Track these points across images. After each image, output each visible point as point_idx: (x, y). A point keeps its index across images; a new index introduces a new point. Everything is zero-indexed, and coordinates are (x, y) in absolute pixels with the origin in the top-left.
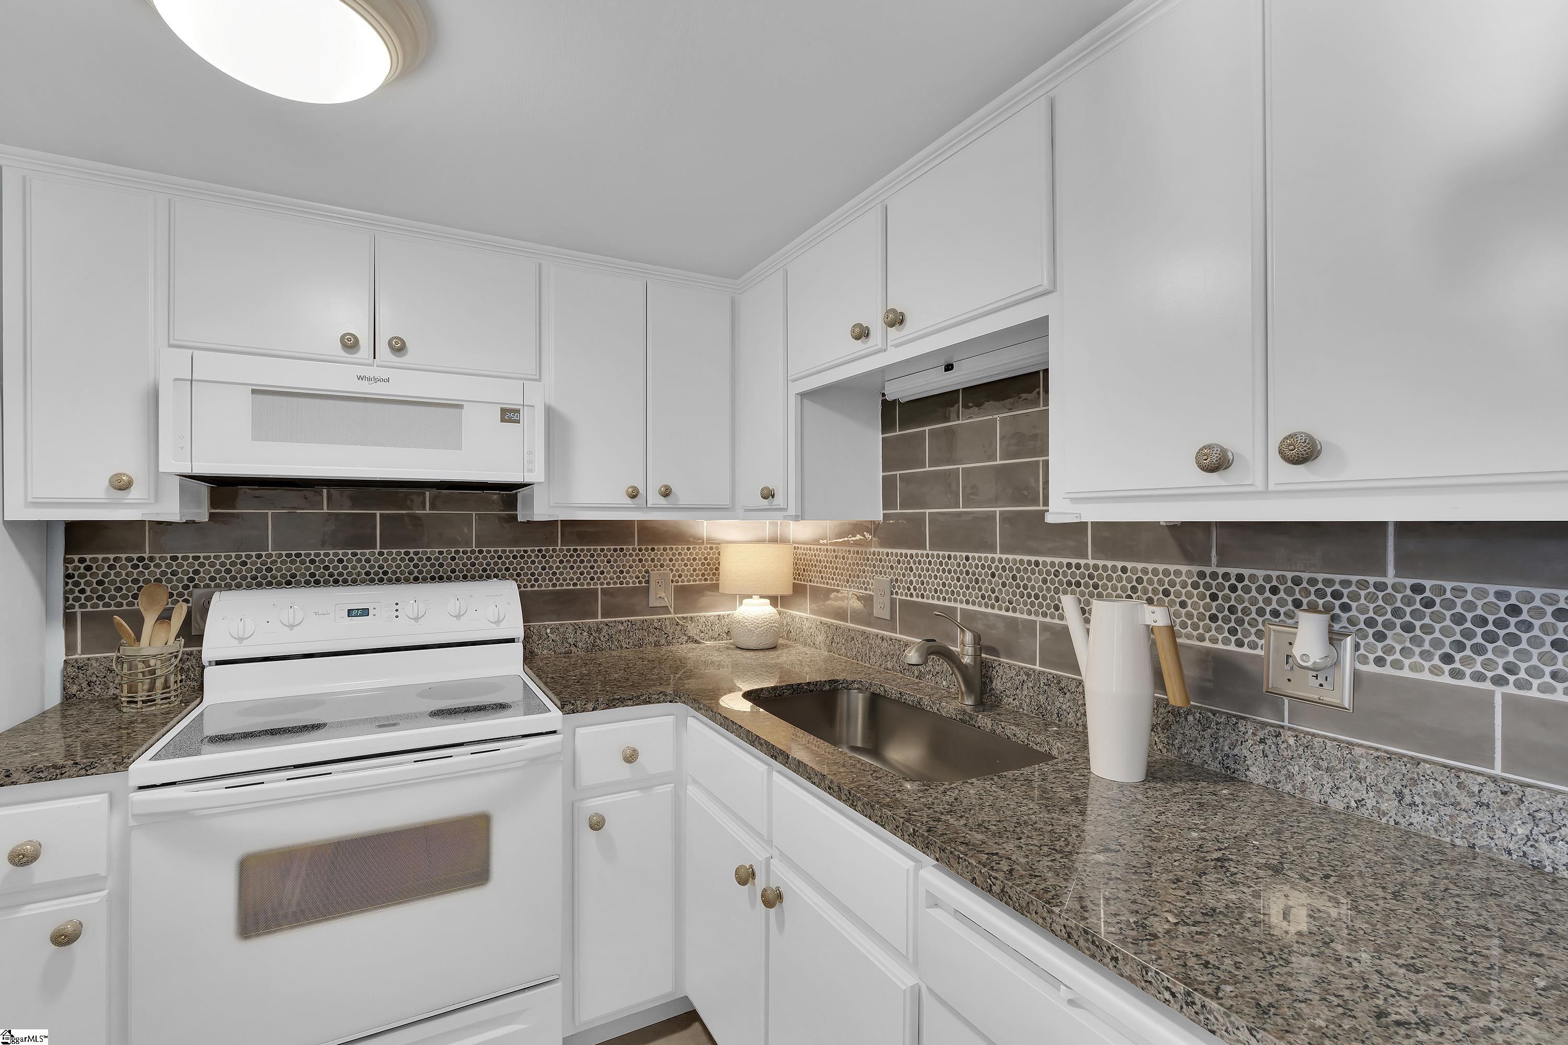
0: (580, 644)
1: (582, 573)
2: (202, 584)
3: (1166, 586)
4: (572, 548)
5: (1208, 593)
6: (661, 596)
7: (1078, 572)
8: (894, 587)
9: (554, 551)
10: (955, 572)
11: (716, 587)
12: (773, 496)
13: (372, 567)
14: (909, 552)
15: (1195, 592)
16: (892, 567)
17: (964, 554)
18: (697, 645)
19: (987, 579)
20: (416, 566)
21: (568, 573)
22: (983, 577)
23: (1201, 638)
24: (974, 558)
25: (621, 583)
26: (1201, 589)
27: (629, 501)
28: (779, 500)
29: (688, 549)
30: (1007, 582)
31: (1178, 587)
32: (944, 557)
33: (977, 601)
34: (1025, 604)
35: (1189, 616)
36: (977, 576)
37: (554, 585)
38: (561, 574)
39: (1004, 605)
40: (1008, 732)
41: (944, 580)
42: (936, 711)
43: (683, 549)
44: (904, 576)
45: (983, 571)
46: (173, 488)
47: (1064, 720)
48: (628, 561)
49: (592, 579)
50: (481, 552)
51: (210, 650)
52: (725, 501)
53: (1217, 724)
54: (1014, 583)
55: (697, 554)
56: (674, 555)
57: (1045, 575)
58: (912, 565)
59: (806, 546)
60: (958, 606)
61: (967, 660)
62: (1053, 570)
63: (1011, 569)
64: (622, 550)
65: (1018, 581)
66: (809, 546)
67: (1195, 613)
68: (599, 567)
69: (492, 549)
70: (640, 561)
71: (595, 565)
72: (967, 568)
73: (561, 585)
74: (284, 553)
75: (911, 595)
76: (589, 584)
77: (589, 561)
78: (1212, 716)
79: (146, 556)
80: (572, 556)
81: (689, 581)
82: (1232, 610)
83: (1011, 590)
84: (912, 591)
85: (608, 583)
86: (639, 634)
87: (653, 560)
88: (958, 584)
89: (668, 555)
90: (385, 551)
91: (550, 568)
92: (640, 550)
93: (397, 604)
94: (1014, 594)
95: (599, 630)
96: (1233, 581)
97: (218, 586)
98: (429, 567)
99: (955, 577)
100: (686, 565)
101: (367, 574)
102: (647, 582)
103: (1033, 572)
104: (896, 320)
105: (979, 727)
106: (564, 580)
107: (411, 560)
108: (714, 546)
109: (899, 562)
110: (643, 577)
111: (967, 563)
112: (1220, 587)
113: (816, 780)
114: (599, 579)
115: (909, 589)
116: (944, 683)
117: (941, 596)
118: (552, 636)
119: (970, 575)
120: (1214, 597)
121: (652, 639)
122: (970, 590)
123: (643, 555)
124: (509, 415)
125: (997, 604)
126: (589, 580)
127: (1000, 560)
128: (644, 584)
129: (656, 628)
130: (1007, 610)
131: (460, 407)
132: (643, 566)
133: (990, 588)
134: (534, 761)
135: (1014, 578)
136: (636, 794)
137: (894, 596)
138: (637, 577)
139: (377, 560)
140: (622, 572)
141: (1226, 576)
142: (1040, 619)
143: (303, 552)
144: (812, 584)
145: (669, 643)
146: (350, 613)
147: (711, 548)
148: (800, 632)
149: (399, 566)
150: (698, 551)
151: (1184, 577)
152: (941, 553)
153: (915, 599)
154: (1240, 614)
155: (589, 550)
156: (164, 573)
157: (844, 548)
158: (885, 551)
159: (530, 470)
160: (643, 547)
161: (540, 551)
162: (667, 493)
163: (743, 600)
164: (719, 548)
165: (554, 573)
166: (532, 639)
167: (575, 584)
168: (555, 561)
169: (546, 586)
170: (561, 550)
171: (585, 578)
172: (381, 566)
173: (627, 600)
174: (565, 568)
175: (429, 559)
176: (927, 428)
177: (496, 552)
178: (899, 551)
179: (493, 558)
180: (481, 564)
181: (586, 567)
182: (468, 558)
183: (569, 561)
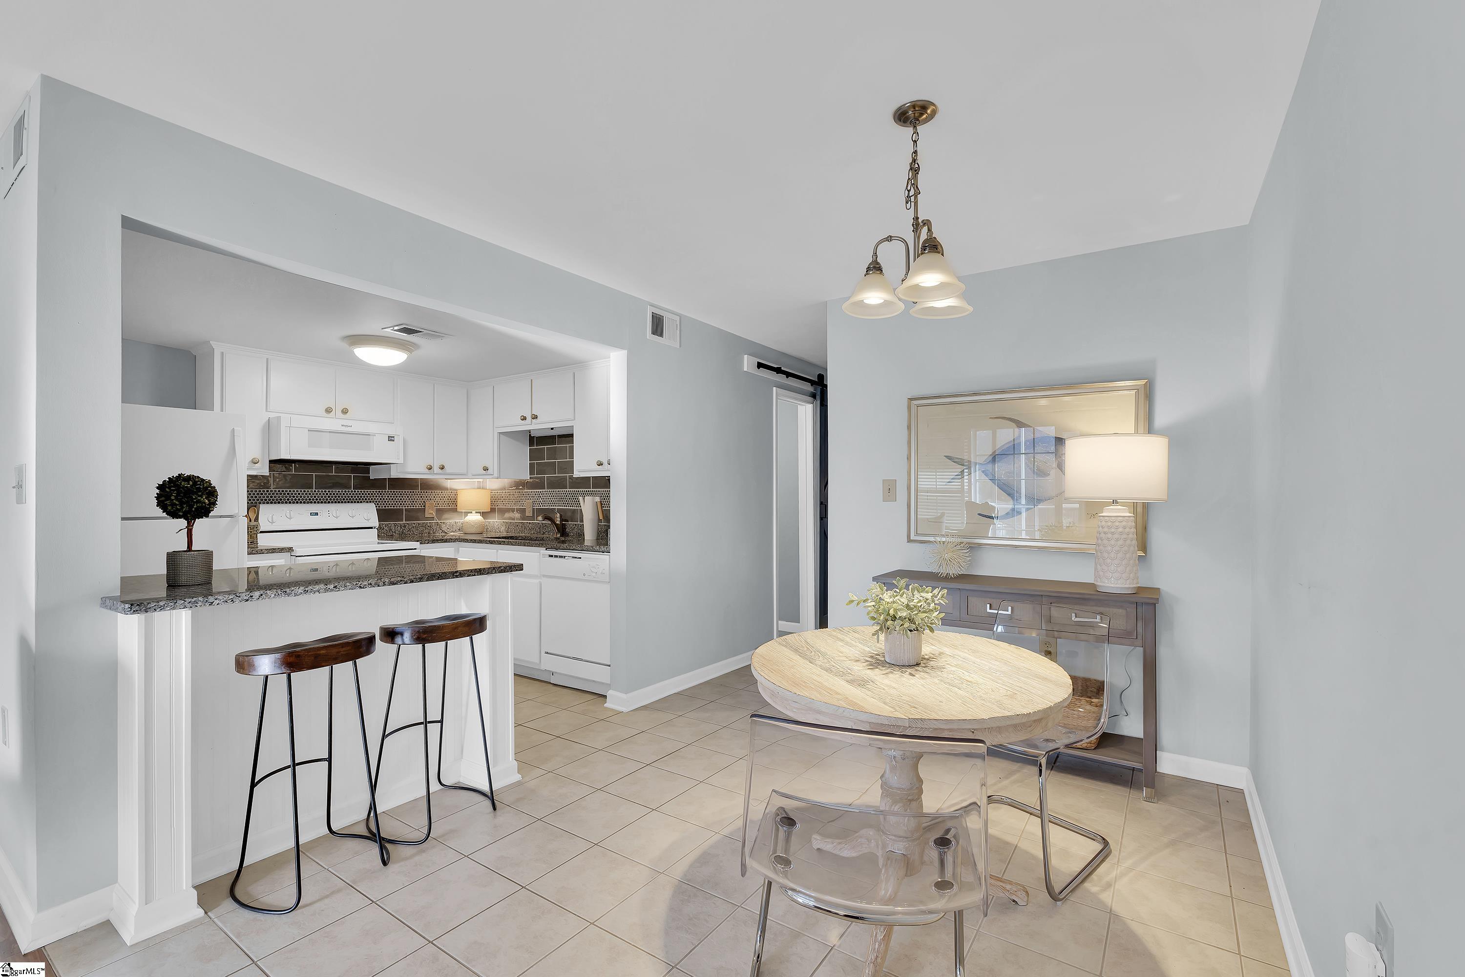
0: (397, 532)
1: (397, 502)
4: (392, 491)
6: (430, 512)
8: (534, 504)
9: (385, 492)
10: (555, 496)
11: (455, 510)
12: (487, 470)
13: (312, 497)
14: (539, 490)
16: (533, 497)
17: (557, 490)
18: (446, 535)
20: (329, 497)
21: (391, 502)
24: (560, 491)
25: (413, 506)
27: (427, 470)
28: (490, 471)
29: (442, 492)
30: (568, 498)
32: (551, 492)
33: (561, 505)
34: (574, 504)
36: (562, 497)
37: (385, 507)
38: (388, 502)
41: (551, 499)
43: (439, 492)
44: (537, 499)
45: (563, 495)
48: (416, 497)
49: (401, 504)
50: (355, 491)
51: (261, 528)
52: (464, 471)
55: (446, 495)
56: (436, 495)
57: (576, 494)
58: (540, 495)
59: (495, 490)
60: (556, 507)
61: (558, 522)
63: (570, 493)
64: (413, 492)
66: (497, 490)
68: (404, 499)
69: (360, 490)
70: (421, 497)
72: (559, 495)
73: (388, 507)
75: (540, 506)
76: (399, 506)
77: (400, 497)
80: (392, 494)
81: (442, 506)
85: (408, 506)
86: (421, 529)
87: (426, 497)
88: (556, 500)
89: (433, 494)
90: (317, 490)
91: (384, 499)
93: (328, 511)
95: (405, 526)
97: (264, 503)
99: (555, 498)
100: (441, 499)
102: (424, 506)
104: (535, 417)
106: (389, 504)
107: (327, 494)
108: (452, 490)
109: (536, 494)
110: (423, 504)
111: (558, 493)
113: (514, 544)
114: (404, 504)
115: (539, 504)
117: (551, 504)
119: (560, 497)
121: (427, 531)
122: (560, 502)
123: (423, 494)
124: (391, 439)
125: (567, 505)
129: (430, 525)
130: (569, 507)
132: (423, 499)
133: (563, 500)
135: (569, 496)
137: (534, 507)
138: (420, 504)
139: (313, 494)
140: (413, 502)
142: (577, 508)
143: (284, 490)
144: (498, 507)
145: (434, 533)
146: (311, 514)
147: (452, 492)
148: (493, 527)
150: (446, 493)
152: (550, 490)
155: (399, 492)
157: (512, 491)
158: (530, 491)
159: (398, 459)
160: (422, 491)
161: (379, 492)
162: (442, 468)
163: (469, 514)
164: (457, 492)
165: (385, 502)
166: (379, 529)
167: (394, 507)
168: (385, 497)
169: (382, 507)
170: (388, 492)
171: (398, 504)
172: (315, 497)
173: (415, 514)
174: (390, 499)
175: (334, 494)
176: (546, 447)
177: (361, 492)
178: (536, 491)
179: (360, 494)
180: (355, 497)
181: (398, 499)
182: (350, 494)
183: (391, 496)
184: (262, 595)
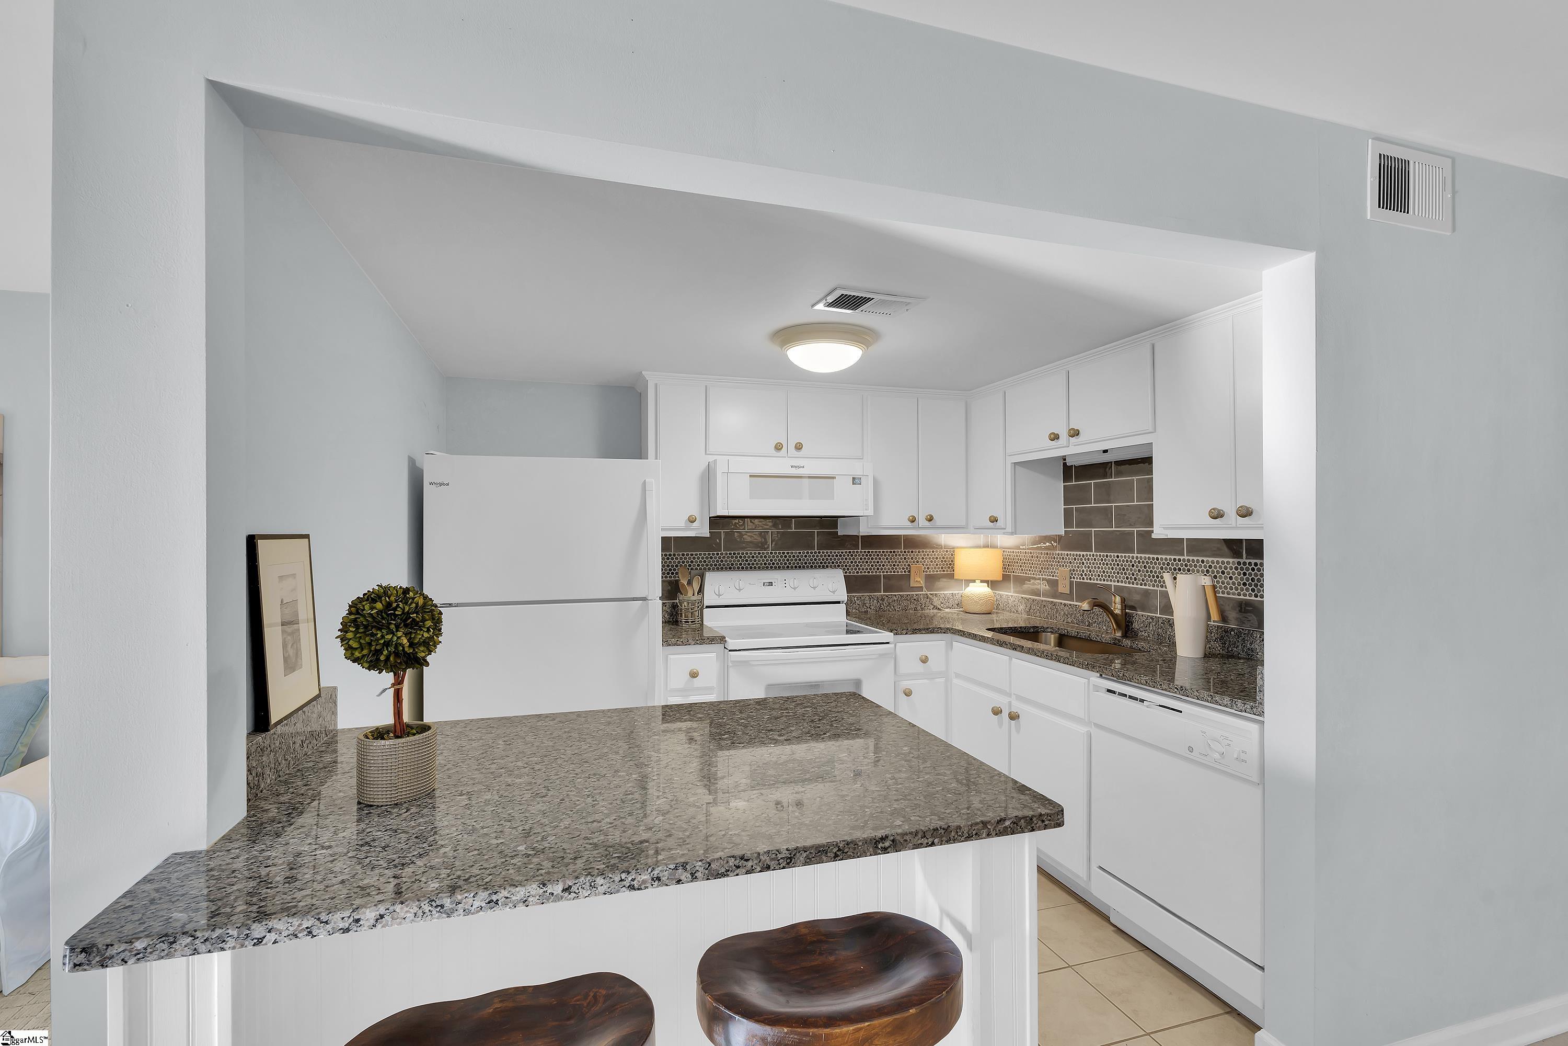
0: (872, 607)
1: (872, 566)
2: (700, 569)
3: (1223, 569)
4: (867, 551)
5: (1242, 572)
6: (917, 580)
7: (1179, 563)
8: (1072, 574)
9: (857, 552)
10: (1111, 564)
11: (951, 576)
12: (997, 521)
13: (767, 560)
14: (1082, 553)
15: (1236, 572)
16: (1070, 563)
17: (1116, 554)
18: (940, 611)
19: (1129, 568)
20: (788, 560)
21: (865, 566)
22: (1127, 567)
23: (1239, 594)
24: (1122, 557)
25: (894, 572)
26: (1239, 570)
27: (909, 524)
28: (1000, 523)
29: (933, 552)
30: (1141, 570)
31: (1228, 570)
32: (1104, 556)
33: (1124, 580)
34: (1151, 581)
35: (1234, 583)
36: (1124, 566)
37: (857, 572)
38: (861, 566)
39: (1139, 582)
40: (1139, 646)
41: (1104, 569)
42: (1099, 640)
43: (930, 552)
44: (1078, 567)
45: (1127, 564)
46: (706, 522)
47: (1172, 641)
48: (898, 559)
49: (878, 569)
50: (819, 553)
51: (706, 601)
52: (963, 523)
53: (1244, 634)
54: (1145, 570)
55: (938, 555)
56: (924, 555)
57: (1162, 565)
58: (1083, 561)
59: (1010, 550)
60: (1113, 583)
61: (1118, 612)
62: (1166, 562)
63: (1143, 562)
64: (894, 552)
65: (1147, 568)
66: (1012, 550)
67: (1236, 582)
68: (882, 562)
69: (825, 551)
70: (905, 558)
71: (880, 561)
72: (1118, 562)
73: (861, 572)
74: (728, 552)
75: (1083, 579)
76: (876, 572)
77: (876, 559)
78: (1242, 631)
79: (672, 554)
80: (867, 555)
81: (933, 571)
82: (1253, 580)
83: (1143, 574)
84: (1084, 576)
85: (887, 572)
86: (905, 603)
87: (912, 558)
88: (1113, 571)
89: (921, 555)
90: (773, 552)
91: (856, 562)
92: (905, 552)
93: (784, 580)
94: (1145, 576)
95: (883, 600)
96: (1253, 566)
98: (794, 561)
99: (1111, 567)
100: (932, 562)
101: (767, 564)
102: (909, 572)
103: (1155, 564)
104: (1075, 433)
105: (1124, 646)
106: (863, 569)
107: (786, 557)
108: (948, 550)
109: (1075, 559)
110: (907, 568)
111: (1118, 559)
112: (1247, 569)
114: (882, 569)
115: (1082, 575)
116: (1104, 628)
117: (1102, 579)
118: (858, 602)
119: (1120, 566)
120: (1245, 574)
121: (913, 606)
122: (1120, 574)
123: (907, 555)
124: (856, 481)
125: (1135, 582)
126: (876, 570)
127: (1137, 558)
128: (907, 573)
129: (915, 600)
130: (1141, 585)
131: (834, 478)
132: (907, 562)
133: (1131, 573)
134: (882, 656)
135: (1145, 567)
136: (925, 681)
137: (1072, 579)
138: (903, 569)
139: (769, 557)
140: (894, 565)
141: (1250, 564)
142: (1160, 588)
143: (736, 552)
144: (1014, 574)
145: (922, 609)
146: (765, 584)
147: (947, 551)
148: (1006, 605)
149: (780, 560)
150: (939, 553)
151: (1231, 565)
152: (1102, 554)
153: (1085, 581)
154: (1256, 582)
155: (876, 552)
157: (1038, 551)
158: (1066, 553)
159: (866, 510)
160: (907, 551)
161: (850, 552)
162: (930, 519)
163: (970, 584)
164: (954, 552)
165: (857, 566)
166: (849, 602)
167: (869, 572)
168: (857, 559)
169: (854, 573)
170: (861, 552)
171: (874, 569)
172: (771, 560)
173: (898, 582)
174: (863, 562)
175: (794, 556)
176: (1092, 482)
177: (827, 553)
178: (1075, 553)
179: (825, 556)
180: (819, 560)
181: (874, 562)
182: (814, 556)
183: (865, 559)
184: (382, 916)
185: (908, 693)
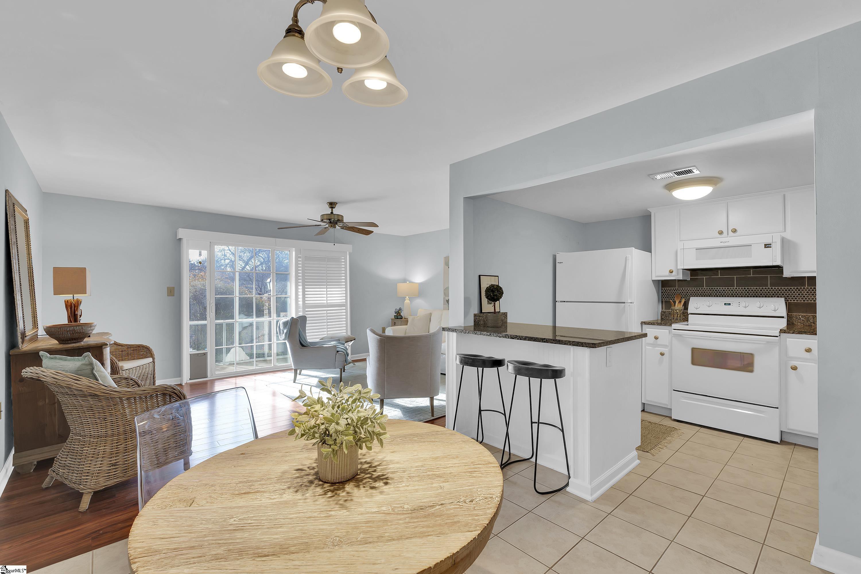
2: (689, 295)
13: (733, 292)
20: (748, 292)
46: (681, 272)
51: (689, 311)
74: (708, 288)
79: (677, 288)
90: (738, 288)
93: (739, 303)
97: (692, 296)
98: (752, 293)
101: (732, 294)
107: (746, 290)
124: (767, 246)
131: (751, 246)
139: (735, 290)
143: (713, 288)
146: (725, 304)
149: (742, 292)
156: (680, 292)
159: (775, 261)
165: (804, 296)
166: (788, 317)
169: (800, 301)
175: (752, 290)
177: (775, 289)
182: (767, 290)
185: (794, 368)
